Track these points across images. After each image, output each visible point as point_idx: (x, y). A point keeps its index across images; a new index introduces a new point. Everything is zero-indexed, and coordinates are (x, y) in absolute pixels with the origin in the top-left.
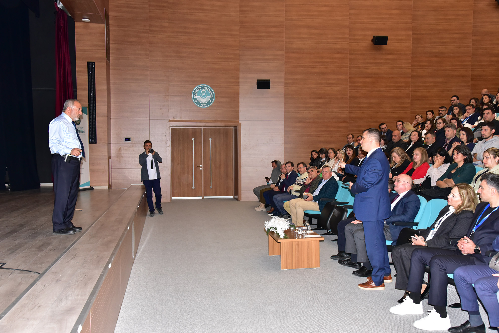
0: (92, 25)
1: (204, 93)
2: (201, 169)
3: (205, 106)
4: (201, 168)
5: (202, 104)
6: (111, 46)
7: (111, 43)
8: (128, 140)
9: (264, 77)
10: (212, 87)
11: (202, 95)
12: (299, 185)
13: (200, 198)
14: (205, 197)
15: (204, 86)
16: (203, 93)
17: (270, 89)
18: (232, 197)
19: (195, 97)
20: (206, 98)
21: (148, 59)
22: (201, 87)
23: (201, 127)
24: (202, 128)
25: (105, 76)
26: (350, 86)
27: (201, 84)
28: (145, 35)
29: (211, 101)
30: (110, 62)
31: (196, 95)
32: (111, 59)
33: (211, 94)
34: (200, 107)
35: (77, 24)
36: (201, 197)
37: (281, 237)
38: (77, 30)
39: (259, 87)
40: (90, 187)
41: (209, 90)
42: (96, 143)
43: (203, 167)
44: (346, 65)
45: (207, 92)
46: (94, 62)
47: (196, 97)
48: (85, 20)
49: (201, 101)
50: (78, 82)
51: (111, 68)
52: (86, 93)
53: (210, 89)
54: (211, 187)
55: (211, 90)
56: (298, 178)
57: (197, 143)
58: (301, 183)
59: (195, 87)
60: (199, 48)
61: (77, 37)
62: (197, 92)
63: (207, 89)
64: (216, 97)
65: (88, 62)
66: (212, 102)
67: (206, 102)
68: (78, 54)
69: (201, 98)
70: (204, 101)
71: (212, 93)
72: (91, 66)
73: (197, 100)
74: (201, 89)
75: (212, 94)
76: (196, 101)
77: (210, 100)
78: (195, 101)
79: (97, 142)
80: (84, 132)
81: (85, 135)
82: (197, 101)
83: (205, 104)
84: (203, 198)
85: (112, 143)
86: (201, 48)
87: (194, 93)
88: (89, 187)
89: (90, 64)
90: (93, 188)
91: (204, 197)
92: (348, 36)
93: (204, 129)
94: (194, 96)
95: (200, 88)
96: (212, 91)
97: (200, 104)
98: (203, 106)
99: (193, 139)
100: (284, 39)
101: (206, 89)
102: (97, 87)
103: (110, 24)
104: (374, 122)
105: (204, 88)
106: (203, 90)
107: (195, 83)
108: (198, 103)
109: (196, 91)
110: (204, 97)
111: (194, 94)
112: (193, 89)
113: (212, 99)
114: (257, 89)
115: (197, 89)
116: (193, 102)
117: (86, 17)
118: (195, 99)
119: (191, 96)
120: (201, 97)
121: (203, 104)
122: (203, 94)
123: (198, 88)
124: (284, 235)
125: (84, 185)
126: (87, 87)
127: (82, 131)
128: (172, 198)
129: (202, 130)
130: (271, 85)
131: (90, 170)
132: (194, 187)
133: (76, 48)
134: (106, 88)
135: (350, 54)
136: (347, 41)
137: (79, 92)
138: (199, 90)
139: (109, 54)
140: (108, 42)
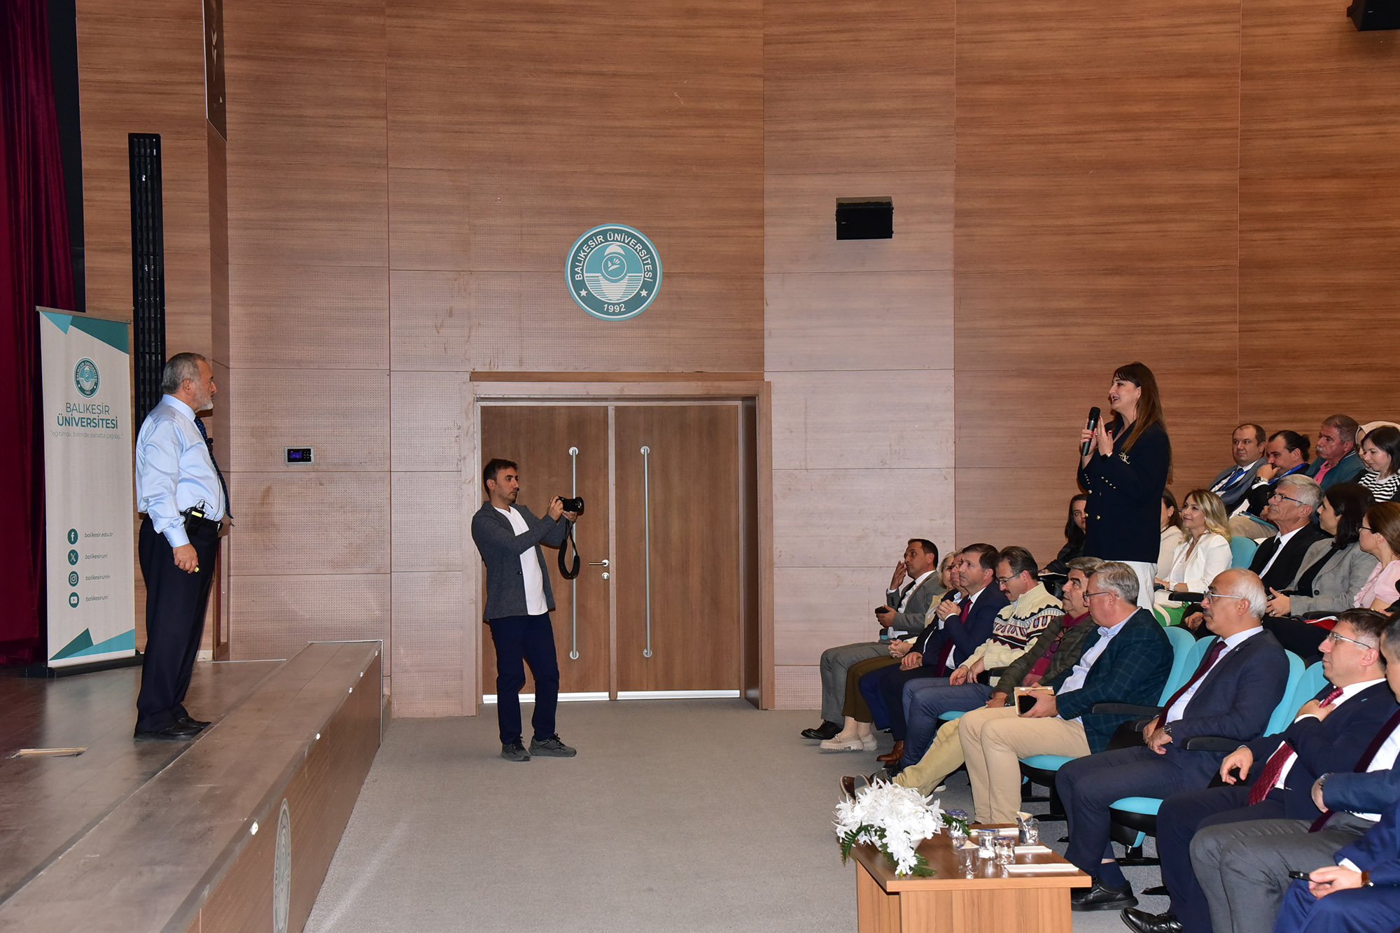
1: (617, 258)
2: (605, 575)
3: (620, 313)
4: (607, 570)
5: (609, 304)
6: (230, 67)
7: (232, 56)
8: (299, 455)
9: (866, 188)
10: (647, 236)
11: (606, 267)
12: (1009, 643)
13: (603, 696)
14: (622, 695)
15: (614, 231)
16: (611, 259)
17: (891, 237)
18: (735, 693)
19: (578, 277)
20: (625, 281)
21: (383, 123)
22: (604, 233)
23: (606, 399)
24: (611, 406)
25: (201, 192)
26: (1244, 218)
27: (602, 224)
28: (373, 20)
29: (644, 293)
30: (225, 135)
31: (582, 270)
32: (228, 120)
33: (644, 265)
34: (599, 319)
36: (607, 694)
37: (903, 868)
39: (844, 232)
41: (639, 247)
43: (613, 568)
44: (1229, 125)
45: (628, 255)
46: (158, 137)
47: (585, 275)
49: (604, 295)
50: (90, 216)
51: (230, 157)
52: (124, 263)
53: (640, 241)
54: (647, 653)
55: (645, 247)
56: (1005, 612)
57: (591, 467)
58: (1014, 635)
59: (580, 235)
60: (593, 74)
61: (82, 30)
62: (586, 256)
63: (628, 244)
64: (666, 276)
65: (131, 136)
66: (649, 295)
67: (625, 294)
68: (88, 100)
69: (603, 282)
70: (614, 291)
71: (649, 261)
72: (144, 153)
73: (587, 289)
74: (602, 242)
75: (648, 264)
76: (583, 293)
77: (641, 289)
78: (579, 295)
80: (115, 426)
81: (117, 437)
82: (589, 293)
83: (619, 304)
84: (616, 700)
85: (232, 469)
86: (602, 74)
87: (575, 260)
88: (131, 653)
89: (139, 141)
91: (619, 693)
93: (617, 409)
94: (573, 273)
95: (600, 238)
96: (649, 252)
97: (598, 305)
98: (614, 314)
99: (573, 450)
100: (954, 24)
101: (624, 242)
102: (172, 239)
105: (617, 241)
106: (614, 248)
107: (581, 218)
108: (591, 300)
109: (584, 251)
110: (615, 276)
111: (573, 266)
112: (573, 243)
113: (648, 286)
114: (838, 238)
115: (586, 242)
116: (570, 296)
118: (580, 285)
119: (563, 273)
120: (603, 275)
121: (614, 305)
122: (613, 265)
123: (590, 238)
124: (916, 862)
125: (108, 645)
126: (128, 239)
127: (103, 420)
128: (485, 697)
129: (611, 413)
130: (897, 219)
131: (135, 581)
132: (576, 650)
133: (81, 76)
134: (208, 241)
135: (1245, 77)
136: (1232, 22)
137: (93, 261)
138: (596, 246)
139: (221, 101)
140: (215, 53)
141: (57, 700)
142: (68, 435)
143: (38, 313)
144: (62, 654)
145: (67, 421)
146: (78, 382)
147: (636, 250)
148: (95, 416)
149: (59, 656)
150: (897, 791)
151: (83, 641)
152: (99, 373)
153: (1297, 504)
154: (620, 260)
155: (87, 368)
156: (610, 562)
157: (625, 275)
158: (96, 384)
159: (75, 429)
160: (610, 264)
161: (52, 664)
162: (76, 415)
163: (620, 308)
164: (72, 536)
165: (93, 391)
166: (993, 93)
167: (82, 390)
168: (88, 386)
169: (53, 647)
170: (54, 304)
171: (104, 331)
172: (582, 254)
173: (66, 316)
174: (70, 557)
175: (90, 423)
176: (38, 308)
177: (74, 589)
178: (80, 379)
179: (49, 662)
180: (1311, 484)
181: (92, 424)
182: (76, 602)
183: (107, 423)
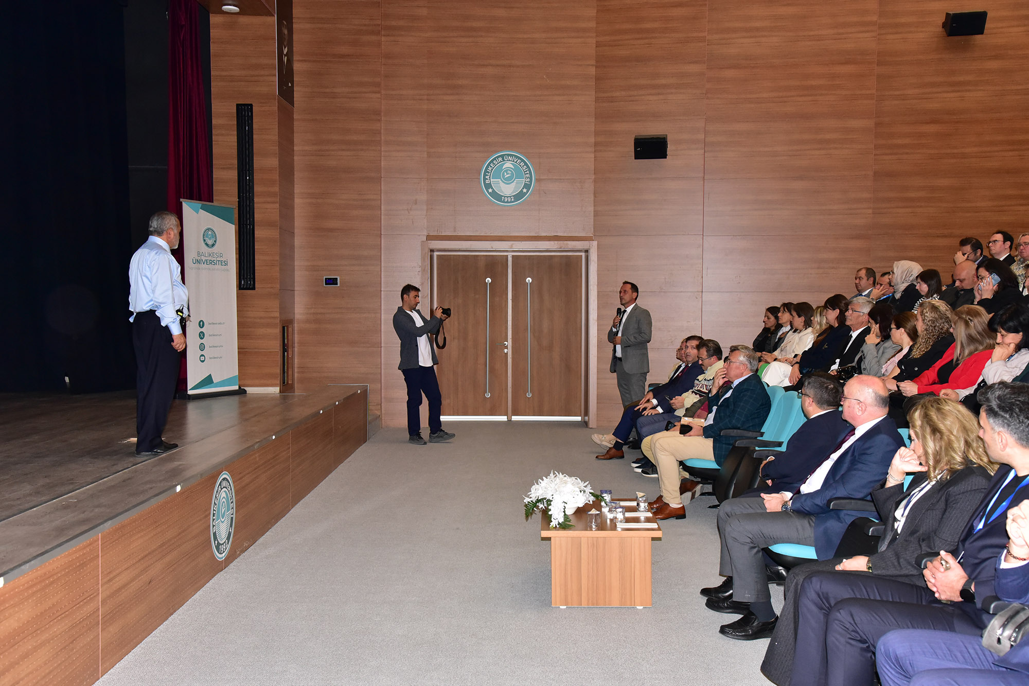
0: (244, 20)
1: (510, 170)
2: (506, 350)
3: (511, 202)
4: (506, 347)
5: (505, 197)
6: (297, 66)
7: (298, 61)
8: (331, 282)
9: (652, 129)
10: (527, 158)
11: (503, 176)
12: (699, 395)
13: (504, 418)
14: (515, 418)
15: (509, 155)
16: (506, 171)
17: (666, 158)
18: (579, 419)
19: (487, 182)
20: (514, 184)
21: (378, 95)
22: (502, 156)
23: (507, 251)
24: (510, 255)
25: (274, 136)
26: (877, 147)
27: (501, 151)
28: (373, 38)
29: (525, 190)
31: (490, 177)
33: (525, 174)
34: (499, 205)
35: (214, 19)
36: (506, 417)
37: (554, 523)
38: (214, 33)
39: (638, 155)
40: (240, 387)
41: (522, 164)
42: (254, 288)
43: (510, 347)
44: (868, 92)
45: (516, 169)
46: (251, 105)
47: (491, 180)
48: (230, 9)
49: (502, 192)
50: (216, 150)
51: (295, 117)
52: (233, 174)
53: (523, 161)
54: (529, 395)
55: (526, 164)
56: (700, 377)
57: (498, 290)
58: (701, 389)
59: (489, 157)
61: (213, 48)
62: (492, 169)
63: (516, 162)
64: (538, 180)
65: (238, 105)
66: (527, 192)
67: (514, 191)
68: (216, 87)
69: (502, 184)
70: (507, 189)
71: (528, 172)
72: (244, 114)
73: (492, 188)
74: (501, 161)
75: (527, 174)
76: (490, 190)
77: (523, 188)
78: (488, 191)
79: (256, 287)
80: (226, 264)
81: (228, 270)
82: (494, 191)
83: (510, 197)
84: (511, 420)
85: (296, 289)
86: (503, 66)
87: (486, 171)
88: (236, 388)
89: (248, 108)
90: (246, 391)
91: (513, 417)
92: (875, 18)
93: (513, 257)
94: (485, 179)
95: (500, 159)
96: (528, 167)
97: (498, 197)
98: (507, 202)
99: (489, 280)
100: (706, 34)
101: (514, 161)
102: (258, 162)
103: (294, 16)
104: (945, 236)
105: (510, 160)
106: (508, 165)
107: (488, 148)
108: (495, 195)
109: (491, 167)
110: (508, 181)
111: (485, 175)
113: (527, 186)
114: (636, 158)
115: (492, 161)
116: (483, 192)
117: (230, 2)
118: (488, 186)
119: (479, 179)
120: (501, 180)
121: (507, 197)
122: (507, 174)
123: (495, 159)
125: (222, 383)
126: (235, 162)
127: (219, 261)
129: (510, 259)
130: (670, 148)
131: (238, 349)
132: (489, 392)
133: (212, 73)
134: (277, 163)
135: (879, 64)
136: (872, 31)
137: (217, 174)
138: (498, 163)
139: (290, 85)
140: (285, 59)
141: (193, 412)
142: (199, 269)
143: (182, 202)
144: (195, 387)
145: (198, 262)
146: (205, 240)
147: (520, 166)
148: (215, 259)
149: (193, 388)
150: (566, 478)
151: (208, 381)
152: (217, 233)
153: (862, 314)
154: (511, 171)
155: (210, 233)
156: (509, 343)
157: (514, 180)
158: (215, 241)
159: (202, 266)
160: (505, 174)
161: (190, 392)
162: (204, 259)
163: (511, 199)
164: (201, 324)
165: (213, 245)
166: (730, 73)
167: (207, 244)
168: (210, 242)
169: (191, 383)
170: (191, 197)
171: (222, 214)
172: (490, 168)
173: (198, 204)
174: (200, 335)
175: (211, 262)
176: (181, 200)
177: (202, 353)
178: (206, 238)
179: (188, 391)
180: (868, 302)
181: (213, 263)
182: (203, 359)
183: (222, 263)
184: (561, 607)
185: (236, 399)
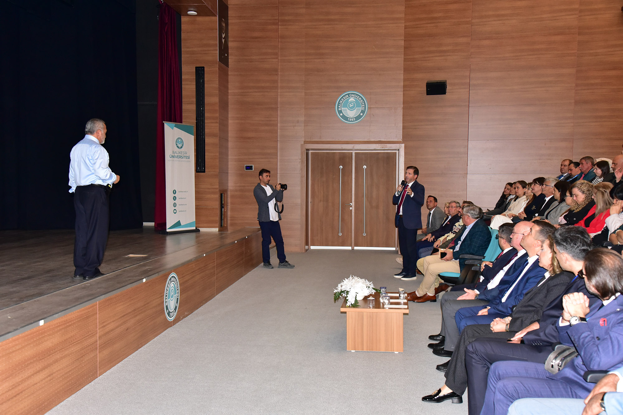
0: (200, 19)
2: (351, 208)
3: (353, 121)
4: (351, 206)
5: (350, 118)
6: (230, 44)
7: (232, 41)
8: (249, 168)
9: (438, 77)
10: (363, 95)
11: (349, 106)
13: (350, 248)
14: (356, 248)
15: (352, 94)
16: (351, 103)
17: (446, 94)
18: (394, 249)
19: (340, 109)
20: (355, 110)
21: (277, 60)
22: (348, 94)
23: (351, 150)
24: (354, 152)
25: (216, 84)
26: (577, 85)
27: (348, 91)
28: (274, 27)
29: (361, 114)
31: (341, 107)
32: (229, 61)
33: (362, 105)
34: (346, 123)
35: (184, 19)
37: (348, 304)
38: (183, 27)
40: (196, 228)
41: (360, 99)
42: (204, 172)
43: (353, 206)
44: (572, 52)
45: (356, 101)
46: (204, 67)
47: (342, 108)
48: (191, 13)
49: (348, 115)
50: (184, 93)
51: (229, 73)
52: (193, 107)
53: (360, 97)
54: (365, 235)
55: (362, 99)
57: (347, 172)
59: (340, 95)
60: (346, 41)
61: (183, 35)
62: (342, 102)
64: (369, 108)
65: (196, 67)
66: (363, 115)
67: (355, 115)
68: (184, 57)
69: (348, 111)
70: (351, 114)
71: (363, 103)
72: (200, 72)
73: (342, 113)
74: (348, 97)
75: (363, 104)
76: (341, 114)
77: (360, 113)
78: (340, 115)
79: (206, 171)
80: (189, 158)
81: (190, 162)
82: (343, 115)
83: (353, 118)
84: (354, 249)
85: (229, 172)
86: (349, 41)
87: (339, 103)
88: (194, 228)
89: (198, 69)
90: (200, 230)
92: (577, 6)
93: (356, 153)
94: (338, 108)
95: (347, 96)
96: (363, 100)
97: (346, 118)
98: (351, 121)
99: (341, 167)
100: (471, 19)
101: (355, 97)
102: (207, 100)
103: (229, 16)
105: (353, 97)
106: (352, 99)
107: (341, 90)
108: (344, 117)
109: (342, 101)
110: (352, 109)
111: (338, 105)
112: (338, 98)
113: (363, 112)
114: (427, 94)
115: (342, 97)
116: (337, 116)
117: (192, 9)
118: (340, 112)
119: (334, 108)
120: (348, 108)
121: (351, 118)
123: (344, 96)
125: (186, 226)
126: (195, 100)
127: (185, 156)
128: (311, 247)
129: (354, 155)
130: (448, 88)
131: (195, 206)
132: (341, 232)
133: (182, 50)
134: (218, 100)
135: (579, 34)
136: (576, 14)
137: (185, 107)
138: (346, 98)
139: (226, 55)
140: (223, 41)
141: (170, 242)
142: (173, 161)
143: (164, 123)
144: (171, 228)
145: (173, 157)
146: (177, 145)
147: (359, 100)
148: (182, 155)
149: (170, 228)
151: (178, 224)
152: (184, 142)
154: (354, 103)
155: (180, 140)
156: (353, 204)
157: (355, 108)
158: (183, 145)
159: (175, 159)
160: (350, 105)
161: (168, 230)
162: (176, 155)
163: (354, 119)
164: (174, 192)
165: (181, 147)
166: (486, 42)
167: (178, 147)
168: (180, 146)
169: (169, 225)
170: (170, 120)
171: (187, 130)
172: (341, 102)
173: (173, 124)
174: (174, 198)
175: (180, 157)
177: (175, 208)
178: (177, 144)
179: (167, 230)
180: (555, 180)
181: (181, 157)
182: (176, 212)
183: (186, 157)
184: (352, 351)
185: (194, 235)
